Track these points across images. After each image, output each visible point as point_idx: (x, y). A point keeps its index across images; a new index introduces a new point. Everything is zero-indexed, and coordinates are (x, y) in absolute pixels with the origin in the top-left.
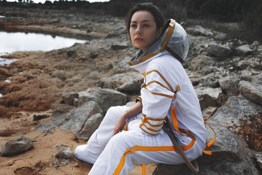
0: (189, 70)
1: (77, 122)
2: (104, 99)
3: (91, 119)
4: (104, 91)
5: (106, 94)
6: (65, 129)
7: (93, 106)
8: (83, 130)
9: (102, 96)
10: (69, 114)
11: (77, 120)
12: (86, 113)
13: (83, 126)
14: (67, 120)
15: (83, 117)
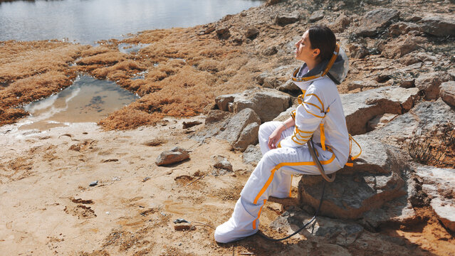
0: (381, 57)
1: (233, 131)
2: (262, 105)
3: (246, 129)
5: (264, 98)
6: (221, 139)
7: (250, 114)
8: (239, 140)
9: (259, 101)
12: (242, 122)
13: (239, 136)
14: (222, 130)
15: (239, 127)
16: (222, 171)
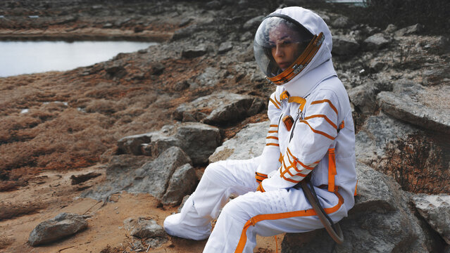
1: (158, 180)
2: (189, 141)
3: (176, 174)
4: (188, 129)
5: (191, 133)
6: (138, 192)
7: (177, 154)
8: (168, 191)
9: (186, 136)
10: (141, 170)
11: (156, 178)
12: (167, 166)
13: (167, 186)
14: (139, 179)
15: (165, 172)
16: (152, 243)
